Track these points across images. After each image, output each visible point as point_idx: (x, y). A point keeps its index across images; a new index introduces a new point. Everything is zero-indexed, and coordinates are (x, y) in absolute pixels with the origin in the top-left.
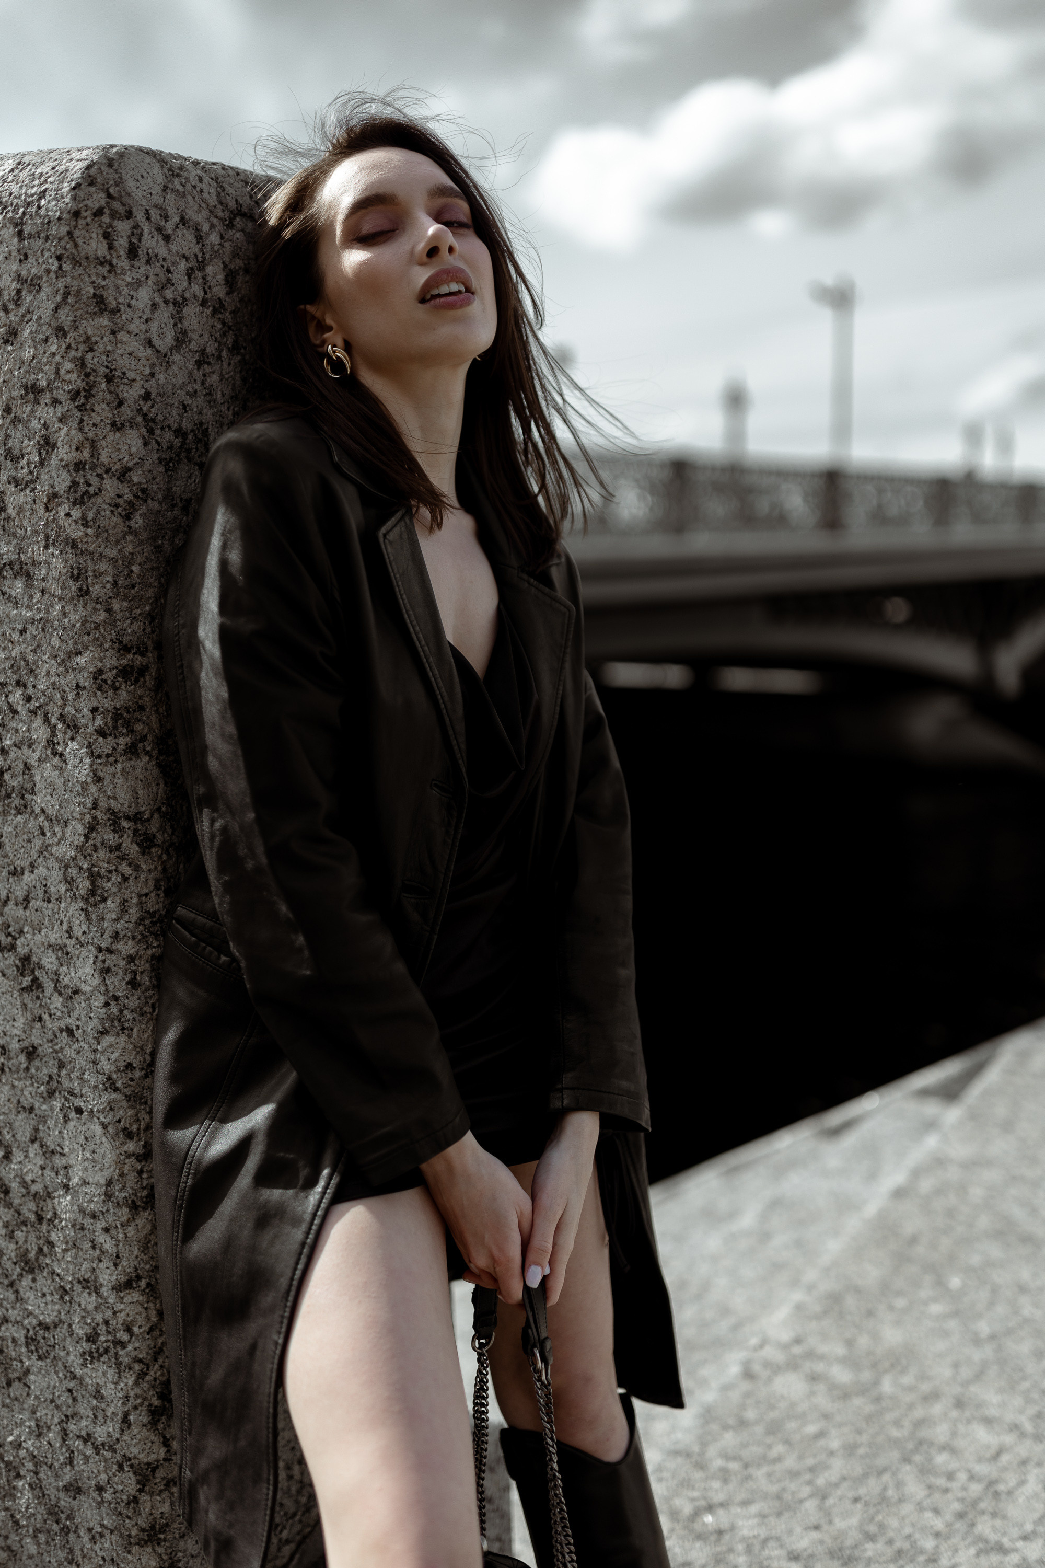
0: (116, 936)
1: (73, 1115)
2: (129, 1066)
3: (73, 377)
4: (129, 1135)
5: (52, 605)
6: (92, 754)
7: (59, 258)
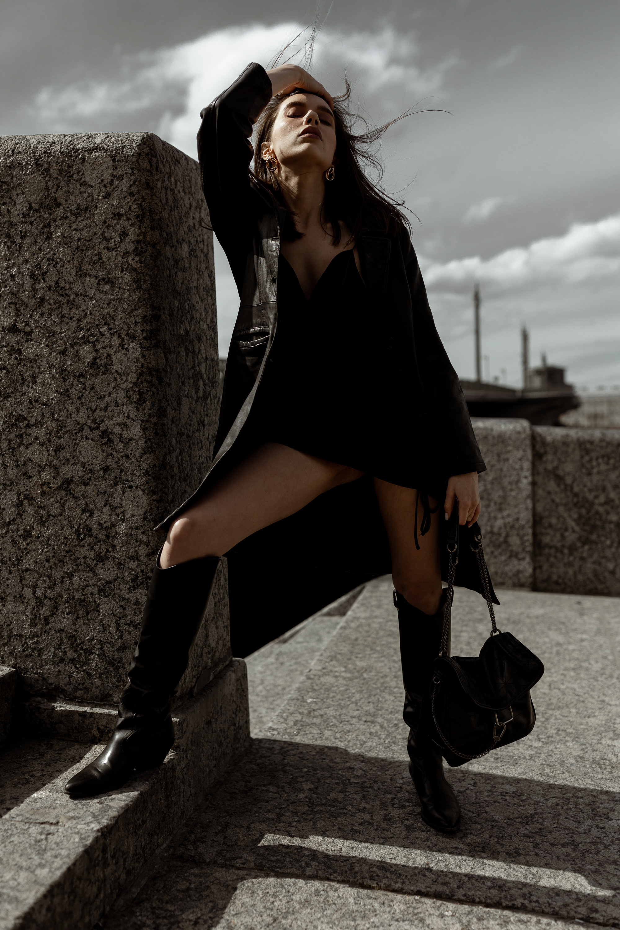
0: (150, 415)
1: (128, 489)
2: (154, 466)
3: (137, 210)
4: (154, 493)
5: (124, 293)
6: (141, 347)
7: (132, 169)
